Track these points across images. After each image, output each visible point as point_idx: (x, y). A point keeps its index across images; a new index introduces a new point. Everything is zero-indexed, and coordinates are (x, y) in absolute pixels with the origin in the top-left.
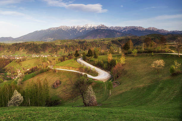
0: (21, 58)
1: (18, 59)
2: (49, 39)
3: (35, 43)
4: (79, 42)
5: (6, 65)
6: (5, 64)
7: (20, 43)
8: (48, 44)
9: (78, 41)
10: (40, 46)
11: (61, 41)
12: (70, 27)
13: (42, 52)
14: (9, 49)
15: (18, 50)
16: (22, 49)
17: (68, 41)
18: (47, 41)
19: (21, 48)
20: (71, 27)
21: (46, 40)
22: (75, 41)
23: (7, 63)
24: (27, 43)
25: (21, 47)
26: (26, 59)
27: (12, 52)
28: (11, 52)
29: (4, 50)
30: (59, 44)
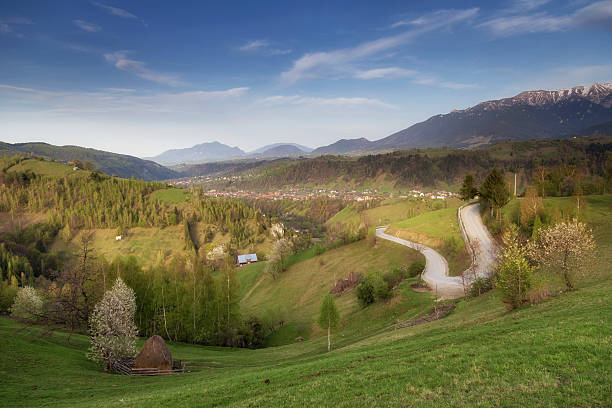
0: (367, 198)
1: (360, 202)
2: (476, 140)
3: (422, 155)
4: (592, 145)
5: (330, 216)
6: (328, 213)
7: (379, 155)
8: (464, 157)
9: (587, 143)
10: (438, 163)
11: (514, 146)
12: (561, 94)
13: (443, 183)
14: (349, 171)
15: (374, 175)
16: (384, 171)
17: (541, 146)
18: (471, 148)
19: (381, 170)
20: (566, 92)
21: (467, 145)
22: (570, 144)
23: (332, 213)
24: (400, 154)
25: (380, 166)
26: (382, 203)
27: (356, 182)
28: (353, 180)
29: (337, 175)
30: (506, 157)
